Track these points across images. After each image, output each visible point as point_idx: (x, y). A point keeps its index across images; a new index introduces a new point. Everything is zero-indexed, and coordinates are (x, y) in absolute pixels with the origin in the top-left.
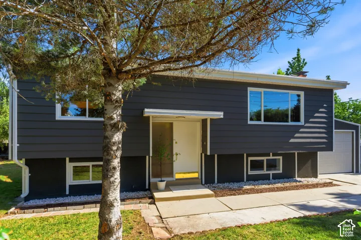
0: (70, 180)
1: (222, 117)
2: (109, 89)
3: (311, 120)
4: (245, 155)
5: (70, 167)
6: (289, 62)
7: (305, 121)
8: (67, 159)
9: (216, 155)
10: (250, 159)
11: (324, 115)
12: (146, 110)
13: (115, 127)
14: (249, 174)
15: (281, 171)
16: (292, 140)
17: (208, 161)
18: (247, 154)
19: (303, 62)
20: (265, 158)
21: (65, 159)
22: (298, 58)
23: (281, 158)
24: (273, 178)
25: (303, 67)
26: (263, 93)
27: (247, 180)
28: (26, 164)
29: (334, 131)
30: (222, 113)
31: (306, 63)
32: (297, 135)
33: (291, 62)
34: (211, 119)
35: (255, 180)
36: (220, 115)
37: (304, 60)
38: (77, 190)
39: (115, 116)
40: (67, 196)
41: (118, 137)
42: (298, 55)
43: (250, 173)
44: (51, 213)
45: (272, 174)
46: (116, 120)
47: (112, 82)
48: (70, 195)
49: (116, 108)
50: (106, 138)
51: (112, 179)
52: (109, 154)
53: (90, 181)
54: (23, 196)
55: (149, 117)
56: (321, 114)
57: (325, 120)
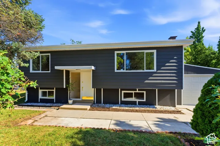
0: (40, 96)
3: (162, 68)
4: (120, 89)
5: (40, 91)
6: (192, 32)
7: (157, 69)
8: (39, 88)
9: (102, 89)
10: (123, 92)
11: (175, 64)
12: (55, 67)
14: (122, 100)
15: (145, 100)
16: (147, 81)
18: (121, 89)
20: (133, 92)
22: (198, 29)
23: (145, 92)
24: (139, 104)
25: (202, 33)
26: (125, 55)
27: (121, 104)
29: (184, 75)
30: (91, 67)
31: (204, 30)
32: (150, 78)
33: (194, 31)
35: (126, 104)
37: (203, 28)
38: (43, 101)
40: (39, 103)
42: (198, 26)
45: (138, 101)
48: (40, 102)
53: (47, 98)
54: (25, 101)
55: (63, 70)
56: (172, 64)
57: (176, 68)
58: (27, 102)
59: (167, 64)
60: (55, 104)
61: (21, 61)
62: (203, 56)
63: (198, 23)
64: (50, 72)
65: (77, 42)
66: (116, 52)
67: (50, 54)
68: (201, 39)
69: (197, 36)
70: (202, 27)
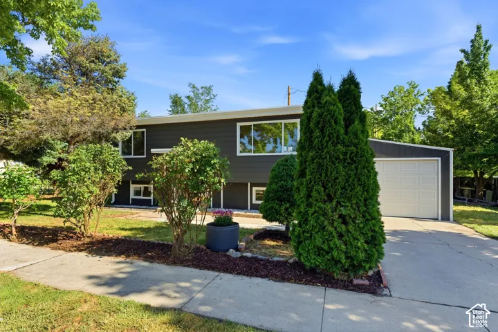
0: (132, 196)
4: (249, 184)
5: (132, 188)
8: (131, 182)
10: (255, 189)
12: (152, 150)
14: (253, 203)
18: (251, 184)
26: (253, 127)
27: (251, 209)
31: (490, 47)
38: (135, 201)
40: (130, 205)
43: (255, 202)
48: (132, 204)
53: (141, 197)
54: (112, 202)
58: (115, 203)
60: (153, 207)
61: (111, 144)
64: (145, 156)
65: (202, 88)
66: (239, 125)
67: (145, 130)
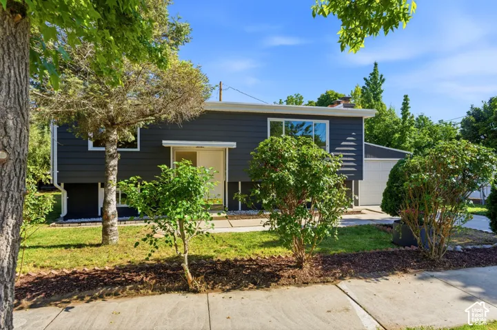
0: (102, 203)
1: (235, 147)
2: (108, 134)
3: (337, 149)
6: (365, 79)
7: (330, 150)
8: (100, 184)
9: (240, 183)
11: (352, 143)
12: (164, 142)
13: (112, 157)
17: (232, 187)
19: (381, 78)
21: (97, 184)
22: (374, 74)
25: (381, 85)
26: (284, 124)
28: (65, 188)
29: (364, 159)
30: (235, 144)
31: (384, 80)
33: (368, 79)
34: (229, 149)
36: (233, 145)
37: (382, 76)
39: (111, 150)
40: (99, 217)
41: (114, 162)
42: (375, 70)
44: (84, 226)
46: (112, 152)
47: (109, 130)
49: (112, 145)
50: (106, 163)
51: (109, 188)
52: (107, 173)
53: (119, 205)
54: (62, 215)
55: (169, 147)
56: (349, 142)
57: (353, 149)
58: (66, 218)
59: (343, 143)
62: (382, 125)
63: (374, 65)
64: (138, 149)
66: (269, 120)
68: (378, 94)
69: (373, 87)
70: (380, 74)
